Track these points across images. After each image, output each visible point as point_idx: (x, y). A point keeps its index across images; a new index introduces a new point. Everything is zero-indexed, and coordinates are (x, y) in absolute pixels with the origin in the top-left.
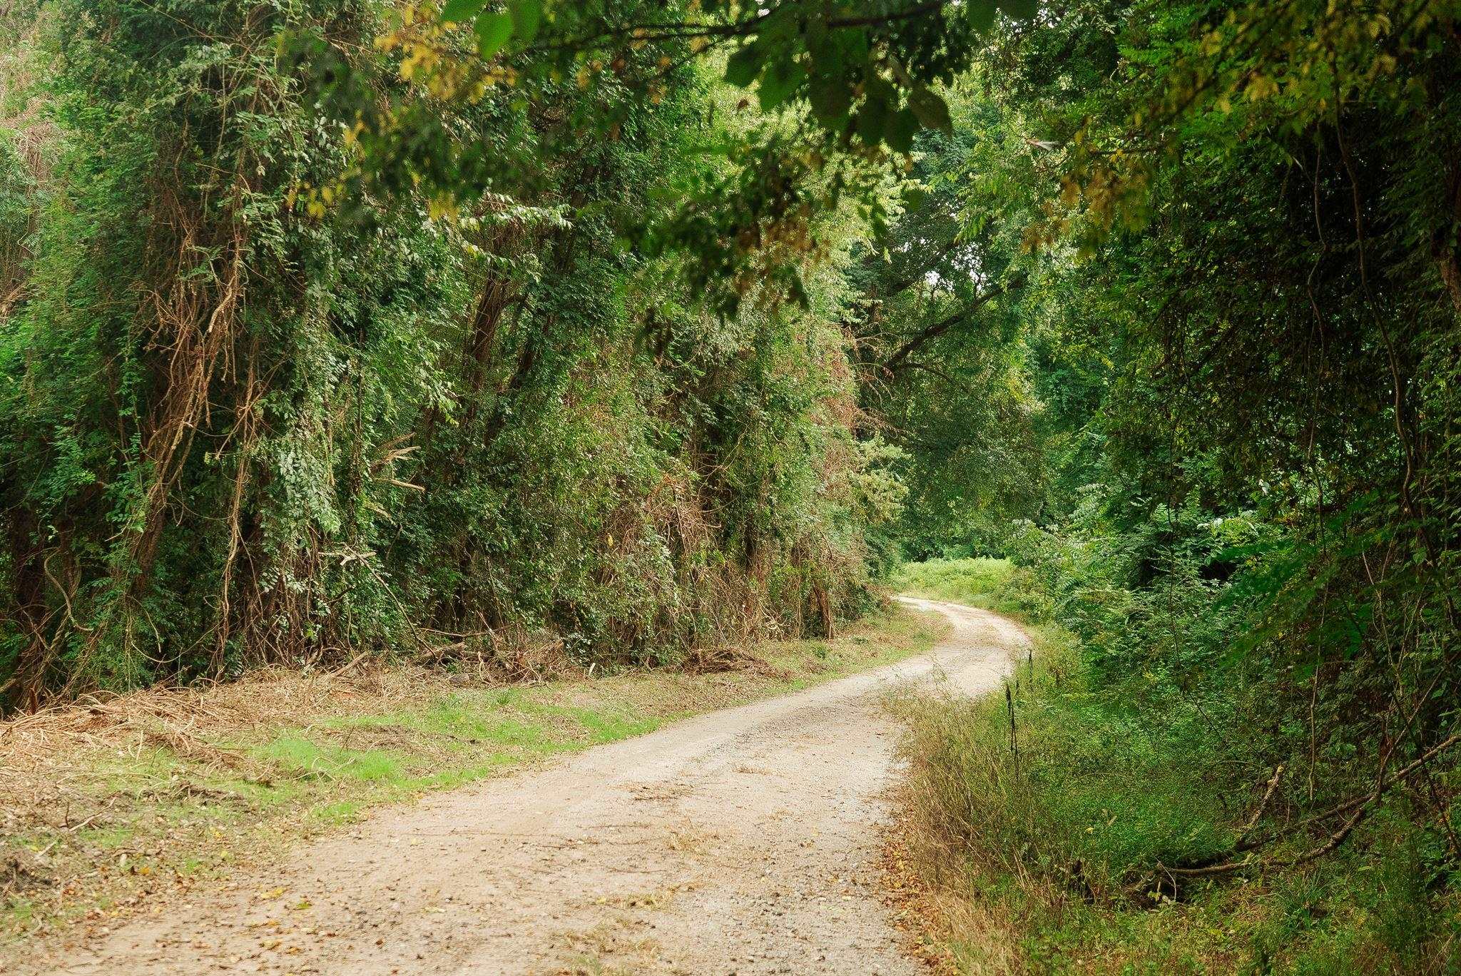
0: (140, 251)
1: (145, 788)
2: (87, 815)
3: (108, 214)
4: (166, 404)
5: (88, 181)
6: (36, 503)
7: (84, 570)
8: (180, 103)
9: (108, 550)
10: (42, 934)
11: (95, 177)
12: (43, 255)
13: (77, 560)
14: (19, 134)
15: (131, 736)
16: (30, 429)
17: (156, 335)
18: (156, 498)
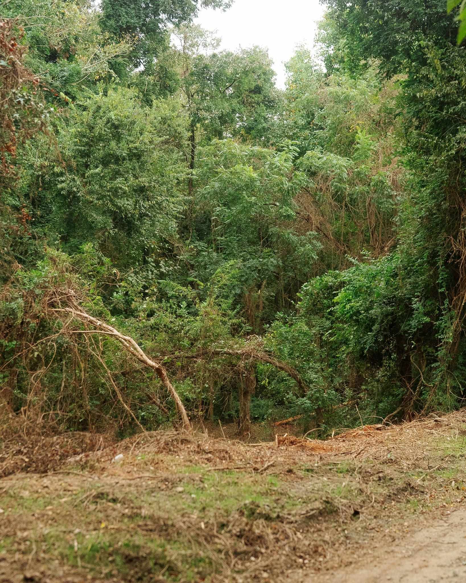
0: (443, 220)
1: (460, 453)
2: (436, 465)
3: (429, 205)
4: (459, 285)
5: (419, 191)
6: (405, 332)
7: (427, 360)
8: (457, 152)
9: (437, 351)
10: (422, 513)
11: (422, 189)
12: (402, 225)
13: (424, 355)
14: (388, 173)
15: (452, 431)
16: (401, 300)
17: (453, 256)
18: (456, 327)
